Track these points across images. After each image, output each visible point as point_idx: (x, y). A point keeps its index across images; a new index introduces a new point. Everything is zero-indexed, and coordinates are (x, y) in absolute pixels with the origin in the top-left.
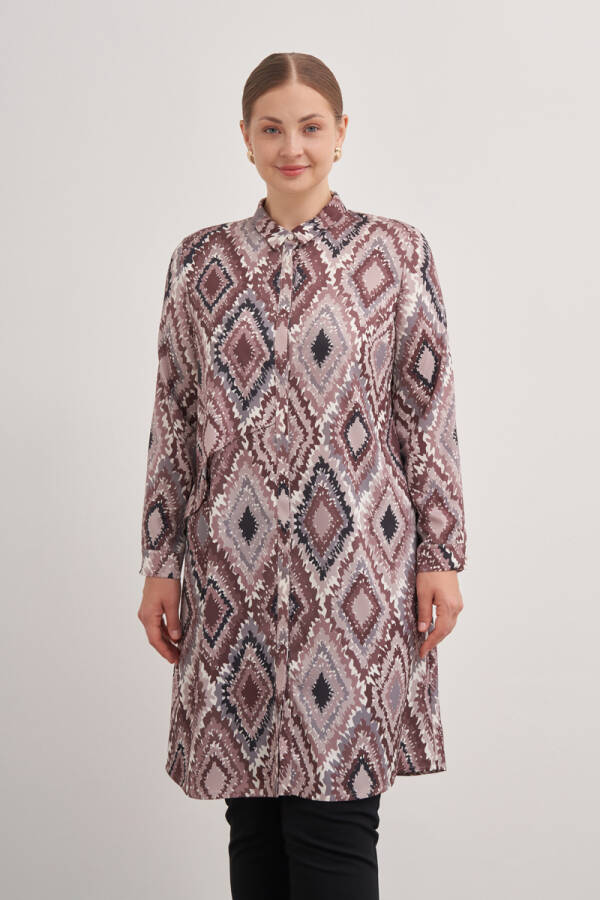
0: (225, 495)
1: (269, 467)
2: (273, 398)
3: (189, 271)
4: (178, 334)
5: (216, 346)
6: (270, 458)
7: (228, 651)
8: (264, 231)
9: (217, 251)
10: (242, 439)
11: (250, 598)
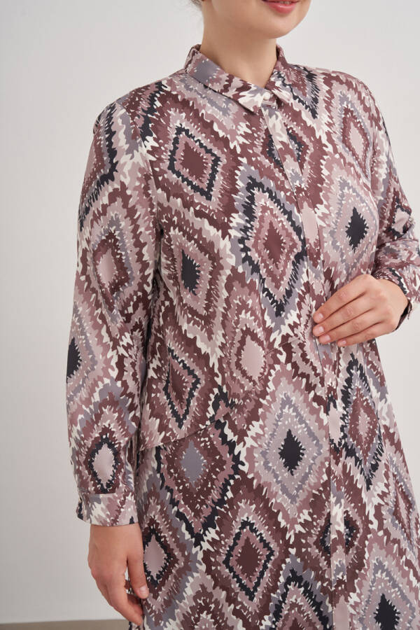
0: (261, 422)
1: (314, 380)
2: (307, 296)
3: (152, 147)
4: (137, 227)
5: (241, 241)
6: (314, 369)
7: (269, 599)
8: (226, 88)
9: (178, 119)
10: (277, 351)
11: (292, 532)
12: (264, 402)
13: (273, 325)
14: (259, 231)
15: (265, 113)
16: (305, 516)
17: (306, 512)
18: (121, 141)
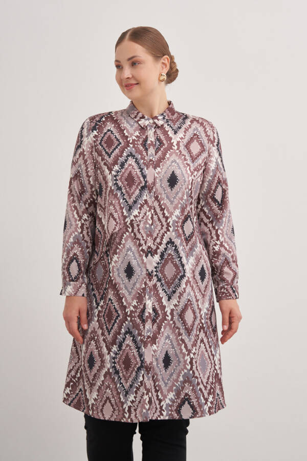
0: (118, 255)
1: (142, 242)
2: (145, 205)
3: (95, 135)
4: (87, 168)
5: (115, 176)
6: (143, 237)
7: (116, 338)
8: (136, 117)
9: (110, 126)
10: (128, 226)
11: (129, 310)
12: (120, 247)
13: (127, 215)
14: (123, 173)
15: (148, 128)
16: (135, 303)
17: (135, 301)
18: (85, 132)
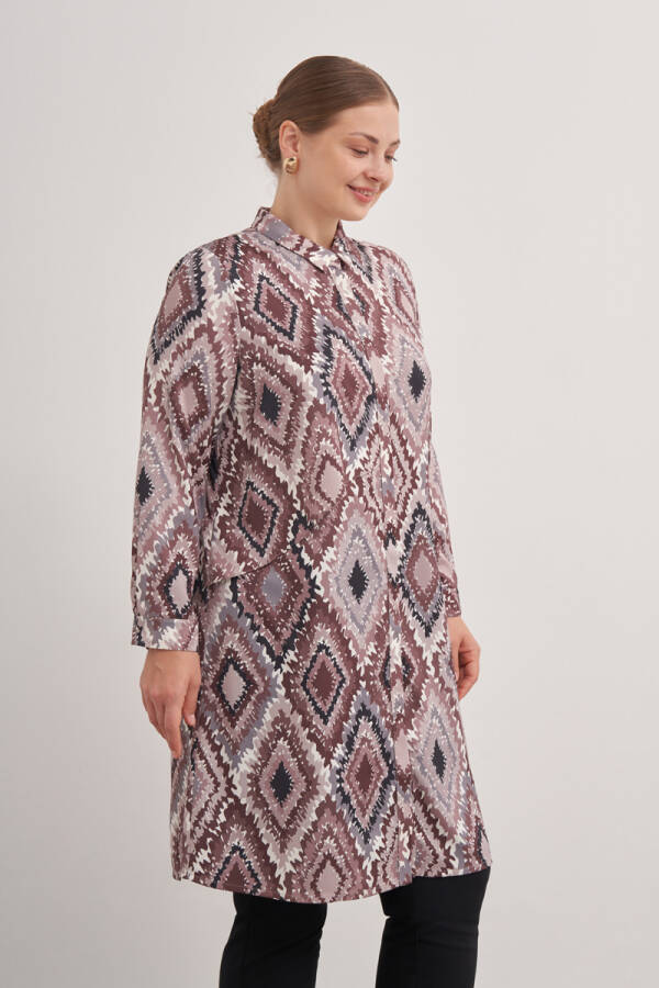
0: (335, 548)
1: (378, 515)
3: (239, 289)
7: (341, 728)
11: (362, 665)
12: (338, 530)
13: (348, 458)
16: (372, 649)
17: (372, 644)
